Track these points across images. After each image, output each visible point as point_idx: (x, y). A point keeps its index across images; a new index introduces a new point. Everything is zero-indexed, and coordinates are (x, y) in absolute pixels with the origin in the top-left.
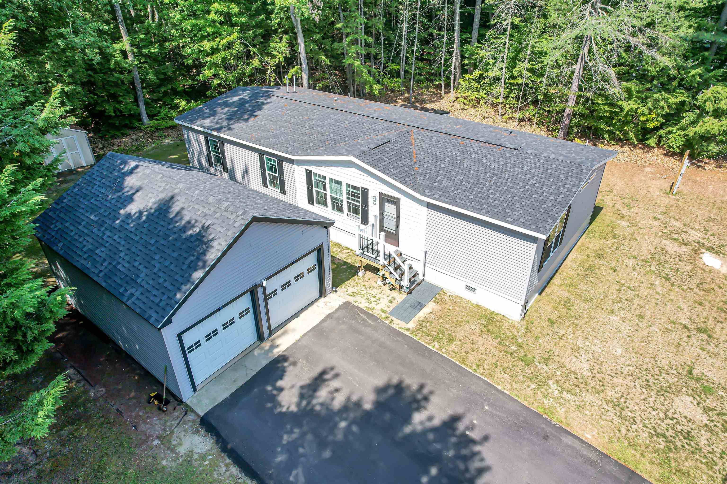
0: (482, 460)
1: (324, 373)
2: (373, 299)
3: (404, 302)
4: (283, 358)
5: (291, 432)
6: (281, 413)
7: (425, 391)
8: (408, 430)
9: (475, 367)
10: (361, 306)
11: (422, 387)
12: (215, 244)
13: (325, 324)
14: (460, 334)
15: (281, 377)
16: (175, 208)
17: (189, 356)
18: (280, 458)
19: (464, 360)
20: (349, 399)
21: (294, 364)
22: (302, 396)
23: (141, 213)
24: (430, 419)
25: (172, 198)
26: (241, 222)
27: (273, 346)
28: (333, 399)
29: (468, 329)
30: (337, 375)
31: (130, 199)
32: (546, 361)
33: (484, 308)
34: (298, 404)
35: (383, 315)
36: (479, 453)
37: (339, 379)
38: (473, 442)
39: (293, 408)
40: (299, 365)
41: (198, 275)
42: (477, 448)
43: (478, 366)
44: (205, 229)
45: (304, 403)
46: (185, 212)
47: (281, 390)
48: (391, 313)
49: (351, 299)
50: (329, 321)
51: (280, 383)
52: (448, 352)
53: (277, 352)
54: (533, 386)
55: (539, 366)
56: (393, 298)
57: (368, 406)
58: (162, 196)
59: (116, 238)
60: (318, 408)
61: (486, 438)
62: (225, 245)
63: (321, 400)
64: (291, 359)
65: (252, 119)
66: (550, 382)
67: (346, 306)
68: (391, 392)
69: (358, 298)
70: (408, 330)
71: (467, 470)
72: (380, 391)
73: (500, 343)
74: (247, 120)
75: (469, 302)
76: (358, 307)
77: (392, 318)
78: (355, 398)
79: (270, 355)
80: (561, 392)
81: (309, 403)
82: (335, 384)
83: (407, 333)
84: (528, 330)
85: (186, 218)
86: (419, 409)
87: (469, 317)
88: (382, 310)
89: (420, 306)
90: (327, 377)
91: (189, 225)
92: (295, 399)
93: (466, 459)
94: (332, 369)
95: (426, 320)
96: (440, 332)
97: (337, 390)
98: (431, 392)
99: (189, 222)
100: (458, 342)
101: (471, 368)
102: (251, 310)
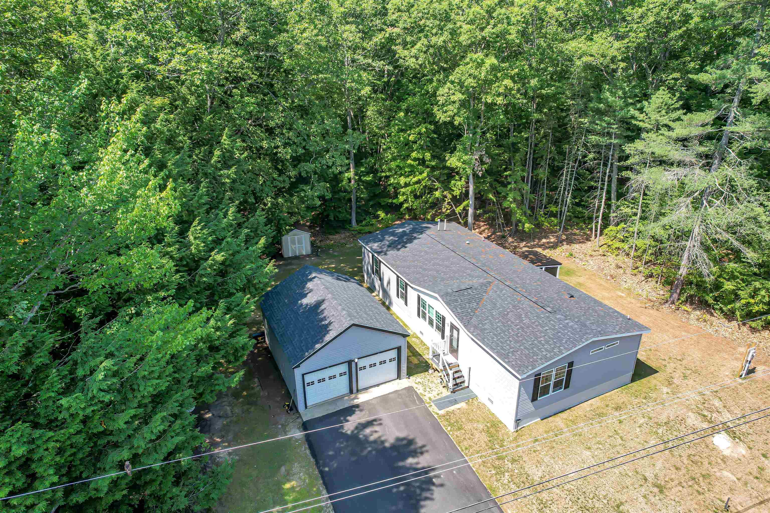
0: (432, 494)
1: (375, 420)
2: (428, 390)
3: (447, 397)
4: (357, 406)
5: (342, 443)
6: (342, 433)
7: (424, 449)
8: (401, 464)
9: (464, 449)
10: (418, 392)
11: (424, 446)
12: (331, 333)
13: (390, 395)
14: (468, 427)
15: (350, 415)
16: (322, 307)
17: (307, 388)
18: (331, 453)
19: (460, 442)
20: (380, 437)
21: (361, 411)
22: (357, 428)
23: (307, 305)
24: (417, 463)
25: (323, 301)
26: (347, 325)
27: (356, 398)
28: (371, 435)
29: (475, 425)
30: (381, 424)
31: (305, 296)
32: (513, 461)
33: (496, 417)
34: (353, 432)
35: (428, 400)
36: (432, 490)
37: (381, 426)
38: (433, 484)
39: (349, 432)
40: (363, 413)
41: (318, 346)
42: (433, 488)
43: (466, 449)
44: (330, 323)
45: (356, 432)
46: (325, 311)
47: (347, 421)
48: (433, 401)
49: (415, 386)
50: (393, 395)
51: (349, 418)
52: (453, 435)
53: (356, 402)
54: (493, 472)
55: (506, 462)
56: (441, 393)
57: (387, 445)
58: (320, 298)
59: (292, 316)
60: (361, 436)
61: (442, 485)
62: (335, 335)
63: (365, 433)
64: (361, 408)
65: (403, 249)
66: (506, 474)
67: (410, 389)
68: (405, 442)
69: (420, 387)
70: (438, 414)
71: (420, 495)
72: (398, 439)
73: (490, 441)
74: (398, 250)
75: (489, 410)
76: (416, 392)
77: (432, 404)
78: (383, 439)
79: (352, 402)
80: (509, 482)
81: (358, 432)
82: (376, 428)
83: (436, 416)
84: (515, 439)
85: (324, 315)
86: (413, 457)
87: (481, 419)
88: (430, 399)
89: (455, 402)
90: (375, 423)
91: (324, 319)
92: (352, 428)
93: (423, 490)
94: (380, 420)
95: (453, 412)
96: (457, 422)
97: (376, 432)
98: (427, 451)
99: (325, 317)
100: (464, 432)
101: (461, 448)
102: (347, 373)
